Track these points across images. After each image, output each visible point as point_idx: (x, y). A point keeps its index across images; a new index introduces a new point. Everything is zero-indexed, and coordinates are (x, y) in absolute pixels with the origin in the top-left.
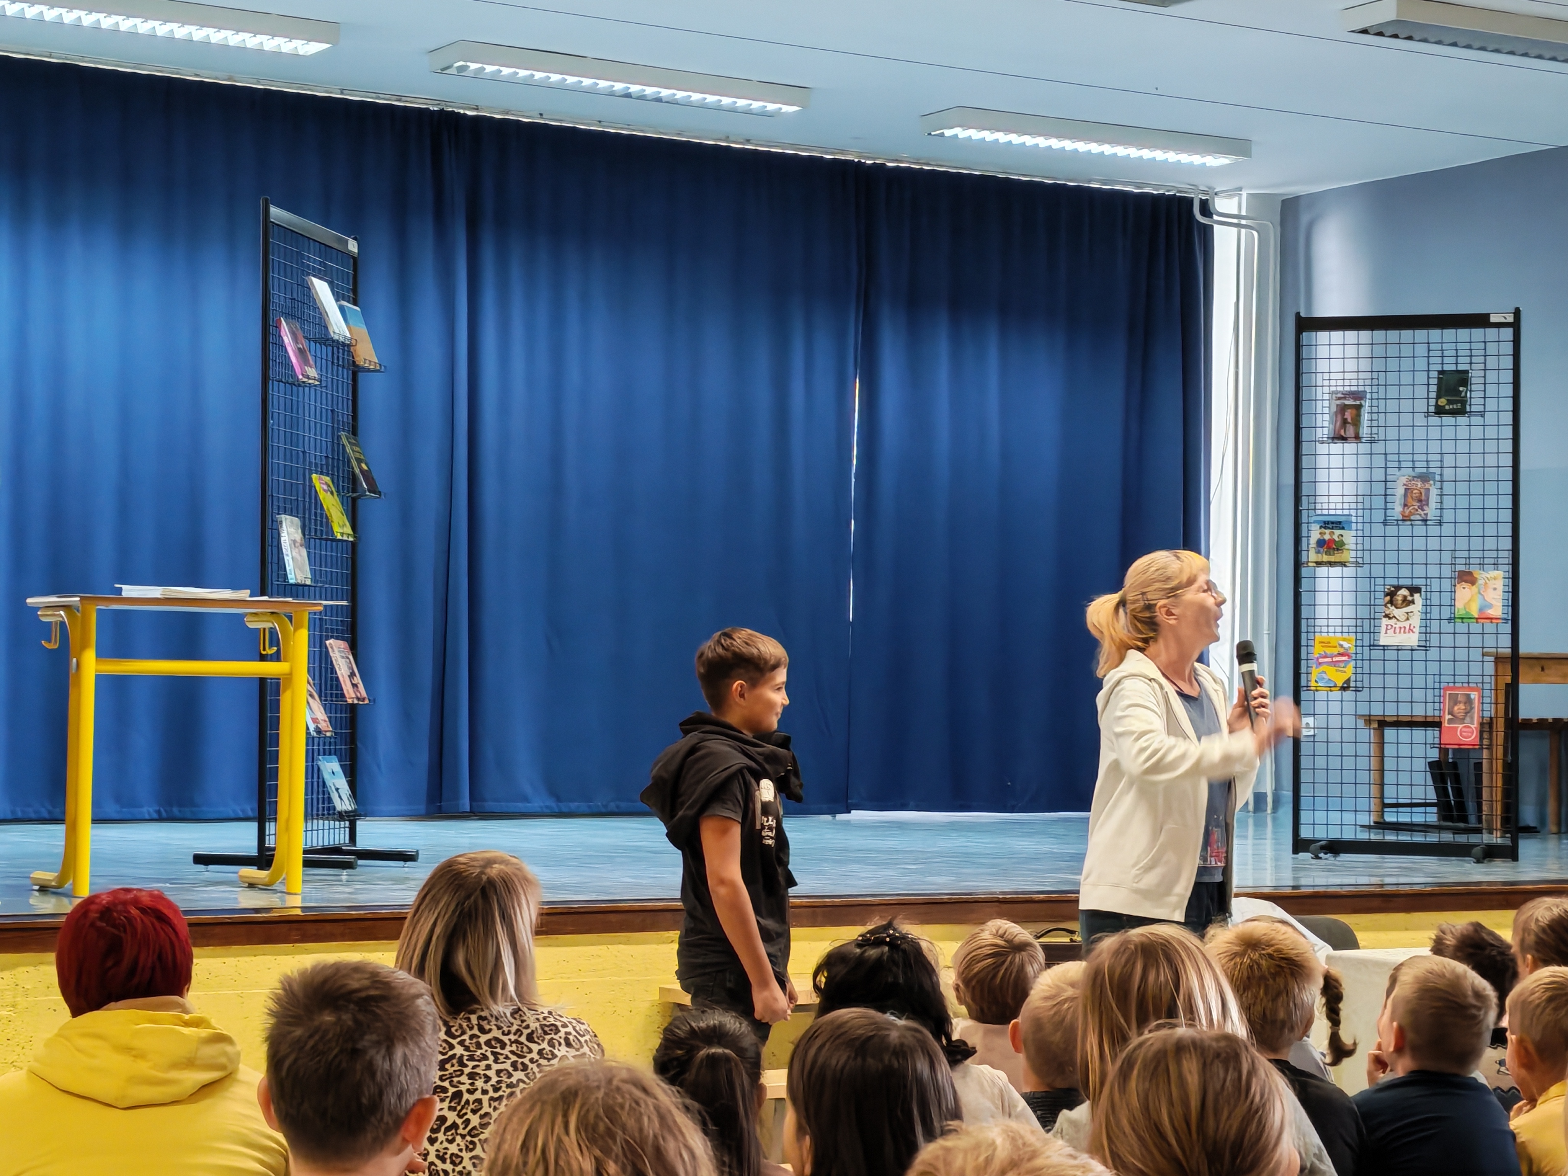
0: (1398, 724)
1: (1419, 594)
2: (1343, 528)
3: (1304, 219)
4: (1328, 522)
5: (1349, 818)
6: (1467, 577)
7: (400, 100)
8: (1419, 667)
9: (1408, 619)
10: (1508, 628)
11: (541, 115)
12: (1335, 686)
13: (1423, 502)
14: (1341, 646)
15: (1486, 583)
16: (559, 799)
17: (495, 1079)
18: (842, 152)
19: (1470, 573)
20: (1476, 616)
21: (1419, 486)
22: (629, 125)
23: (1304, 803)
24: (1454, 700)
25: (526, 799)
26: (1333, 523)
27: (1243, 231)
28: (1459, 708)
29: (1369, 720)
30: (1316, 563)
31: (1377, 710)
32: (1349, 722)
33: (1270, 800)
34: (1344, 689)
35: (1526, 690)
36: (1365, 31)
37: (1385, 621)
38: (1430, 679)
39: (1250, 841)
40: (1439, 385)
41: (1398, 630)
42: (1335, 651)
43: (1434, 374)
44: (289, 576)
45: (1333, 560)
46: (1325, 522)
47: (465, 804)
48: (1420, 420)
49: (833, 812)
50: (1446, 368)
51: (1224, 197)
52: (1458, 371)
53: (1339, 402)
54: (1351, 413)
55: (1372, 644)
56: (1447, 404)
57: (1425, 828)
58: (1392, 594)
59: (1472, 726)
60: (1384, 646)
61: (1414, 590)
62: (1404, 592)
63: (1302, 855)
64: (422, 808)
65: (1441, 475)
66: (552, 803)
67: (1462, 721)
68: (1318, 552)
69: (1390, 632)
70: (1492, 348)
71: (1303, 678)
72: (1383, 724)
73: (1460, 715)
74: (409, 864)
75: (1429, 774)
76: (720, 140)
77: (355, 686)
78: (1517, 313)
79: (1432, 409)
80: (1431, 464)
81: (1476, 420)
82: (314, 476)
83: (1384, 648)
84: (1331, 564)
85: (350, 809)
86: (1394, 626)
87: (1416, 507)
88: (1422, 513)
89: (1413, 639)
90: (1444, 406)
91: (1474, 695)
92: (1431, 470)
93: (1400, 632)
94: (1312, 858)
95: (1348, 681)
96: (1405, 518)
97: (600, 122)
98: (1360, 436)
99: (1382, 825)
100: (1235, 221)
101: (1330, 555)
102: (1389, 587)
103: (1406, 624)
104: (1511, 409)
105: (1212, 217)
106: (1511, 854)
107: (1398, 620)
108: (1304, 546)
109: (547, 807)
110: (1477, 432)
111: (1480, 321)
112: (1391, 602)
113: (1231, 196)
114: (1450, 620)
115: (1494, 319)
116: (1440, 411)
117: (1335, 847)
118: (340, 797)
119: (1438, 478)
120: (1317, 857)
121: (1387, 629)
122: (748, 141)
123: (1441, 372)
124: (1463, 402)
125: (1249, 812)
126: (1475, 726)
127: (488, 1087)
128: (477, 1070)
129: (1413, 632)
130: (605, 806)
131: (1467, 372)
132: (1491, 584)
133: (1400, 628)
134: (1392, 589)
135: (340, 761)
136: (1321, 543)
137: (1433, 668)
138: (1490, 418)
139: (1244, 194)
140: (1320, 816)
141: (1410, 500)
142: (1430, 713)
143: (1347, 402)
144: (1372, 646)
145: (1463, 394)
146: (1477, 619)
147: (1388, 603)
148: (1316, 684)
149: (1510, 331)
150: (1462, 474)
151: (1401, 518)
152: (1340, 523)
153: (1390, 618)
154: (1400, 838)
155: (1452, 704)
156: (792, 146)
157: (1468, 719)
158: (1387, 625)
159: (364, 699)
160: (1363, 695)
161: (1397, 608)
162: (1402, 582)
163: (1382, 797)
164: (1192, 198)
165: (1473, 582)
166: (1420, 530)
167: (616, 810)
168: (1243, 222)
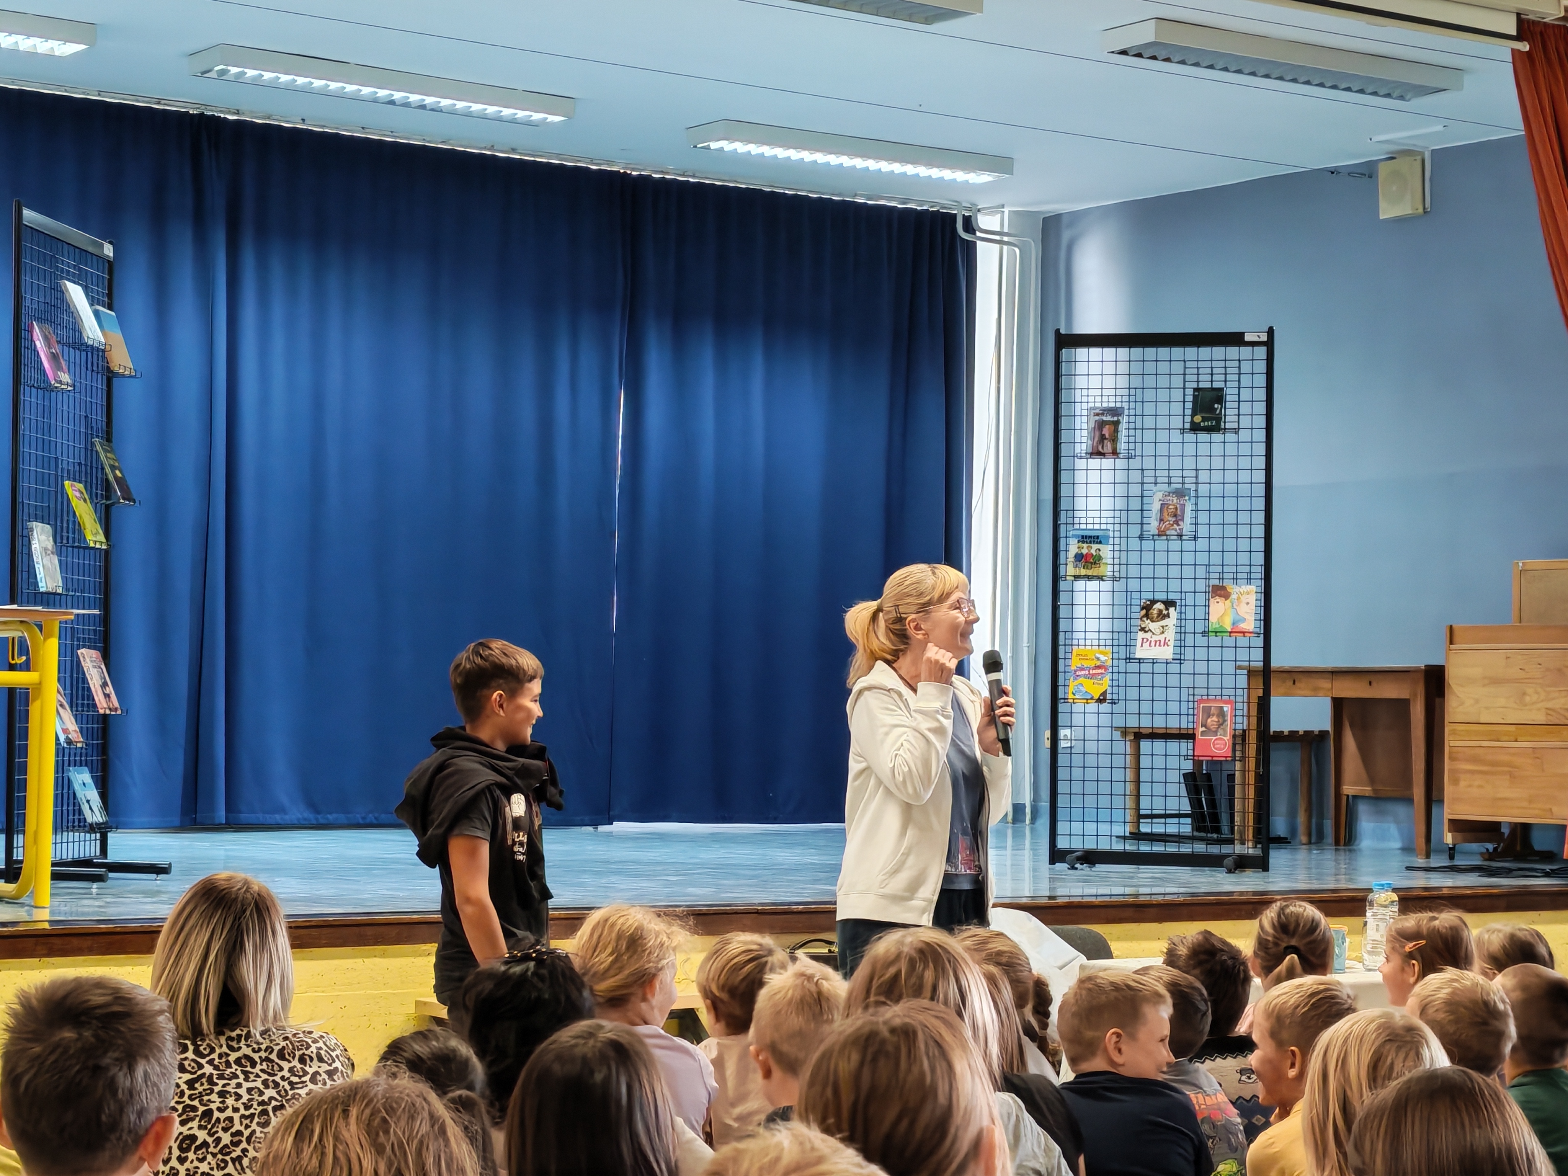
0: (1153, 735)
1: (1174, 608)
2: (1100, 543)
3: (1066, 236)
4: (1086, 536)
5: (1104, 828)
6: (1220, 591)
7: (159, 103)
8: (1173, 680)
9: (1163, 632)
10: (1260, 642)
11: (303, 120)
12: (1092, 699)
13: (1178, 517)
14: (1098, 659)
15: (1239, 598)
16: (317, 811)
17: (245, 1097)
18: (609, 163)
19: (1223, 588)
20: (1229, 630)
21: (1175, 501)
22: (392, 132)
23: (1061, 814)
24: (1207, 713)
25: (283, 810)
26: (1090, 537)
27: (1005, 248)
28: (1212, 721)
29: (1125, 732)
30: (1074, 576)
31: (1132, 722)
32: (1105, 733)
33: (1028, 810)
34: (1101, 700)
35: (1277, 703)
36: (1124, 52)
37: (1141, 635)
38: (1184, 691)
39: (1009, 852)
40: (1195, 402)
41: (1153, 644)
42: (1092, 664)
43: (1190, 392)
44: (40, 584)
45: (1090, 574)
46: (1083, 537)
47: (221, 815)
48: (1176, 436)
49: (595, 824)
50: (1202, 385)
51: (986, 214)
52: (1213, 389)
53: (1097, 418)
54: (1109, 429)
55: (1128, 656)
56: (1202, 421)
57: (1179, 838)
58: (1147, 608)
59: (1225, 738)
60: (1139, 659)
61: (1169, 604)
62: (1159, 606)
63: (1059, 866)
64: (177, 821)
65: (1196, 491)
66: (308, 815)
67: (1215, 733)
68: (1076, 566)
69: (1146, 645)
70: (1246, 367)
71: (1061, 690)
72: (1139, 736)
73: (1213, 728)
74: (161, 876)
75: (1183, 786)
76: (485, 148)
77: (107, 696)
78: (1271, 332)
79: (1187, 426)
80: (1187, 480)
81: (1231, 437)
82: (67, 483)
83: (1140, 661)
84: (1089, 578)
85: (101, 821)
86: (1150, 639)
87: (1171, 522)
88: (1177, 528)
89: (1167, 653)
90: (1200, 423)
91: (1227, 708)
92: (1186, 486)
93: (1155, 645)
94: (1068, 869)
95: (1104, 693)
96: (1160, 533)
97: (363, 128)
98: (1118, 451)
99: (1137, 836)
100: (997, 238)
101: (1087, 568)
102: (1144, 601)
103: (1162, 638)
104: (1264, 426)
105: (974, 234)
106: (1262, 864)
107: (1153, 634)
108: (1062, 559)
109: (305, 819)
110: (1231, 449)
111: (1235, 339)
112: (1147, 616)
113: (992, 214)
114: (1205, 633)
115: (1248, 338)
116: (1195, 428)
117: (1091, 858)
118: (91, 808)
119: (1193, 494)
120: (1073, 868)
121: (1142, 643)
122: (514, 150)
123: (1195, 390)
124: (1218, 419)
125: (1008, 823)
126: (1228, 738)
127: (239, 1105)
128: (228, 1089)
129: (1168, 646)
130: (363, 818)
131: (1221, 389)
132: (1244, 599)
133: (1156, 642)
134: (1149, 603)
135: (91, 772)
136: (1079, 557)
137: (1187, 681)
138: (1244, 435)
139: (1006, 211)
140: (1077, 827)
141: (1165, 514)
142: (1184, 725)
143: (1105, 418)
144: (1128, 659)
145: (1218, 412)
146: (1230, 632)
147: (1143, 617)
148: (1075, 697)
149: (1263, 349)
150: (1217, 489)
151: (1156, 532)
152: (1098, 537)
153: (1146, 632)
154: (1154, 848)
155: (1205, 717)
156: (558, 156)
157: (1220, 731)
158: (1143, 639)
159: (116, 709)
160: (1117, 708)
161: (1153, 621)
162: (1158, 596)
163: (1138, 808)
164: (955, 215)
165: (1226, 596)
166: (1175, 545)
167: (375, 822)
168: (1006, 239)
